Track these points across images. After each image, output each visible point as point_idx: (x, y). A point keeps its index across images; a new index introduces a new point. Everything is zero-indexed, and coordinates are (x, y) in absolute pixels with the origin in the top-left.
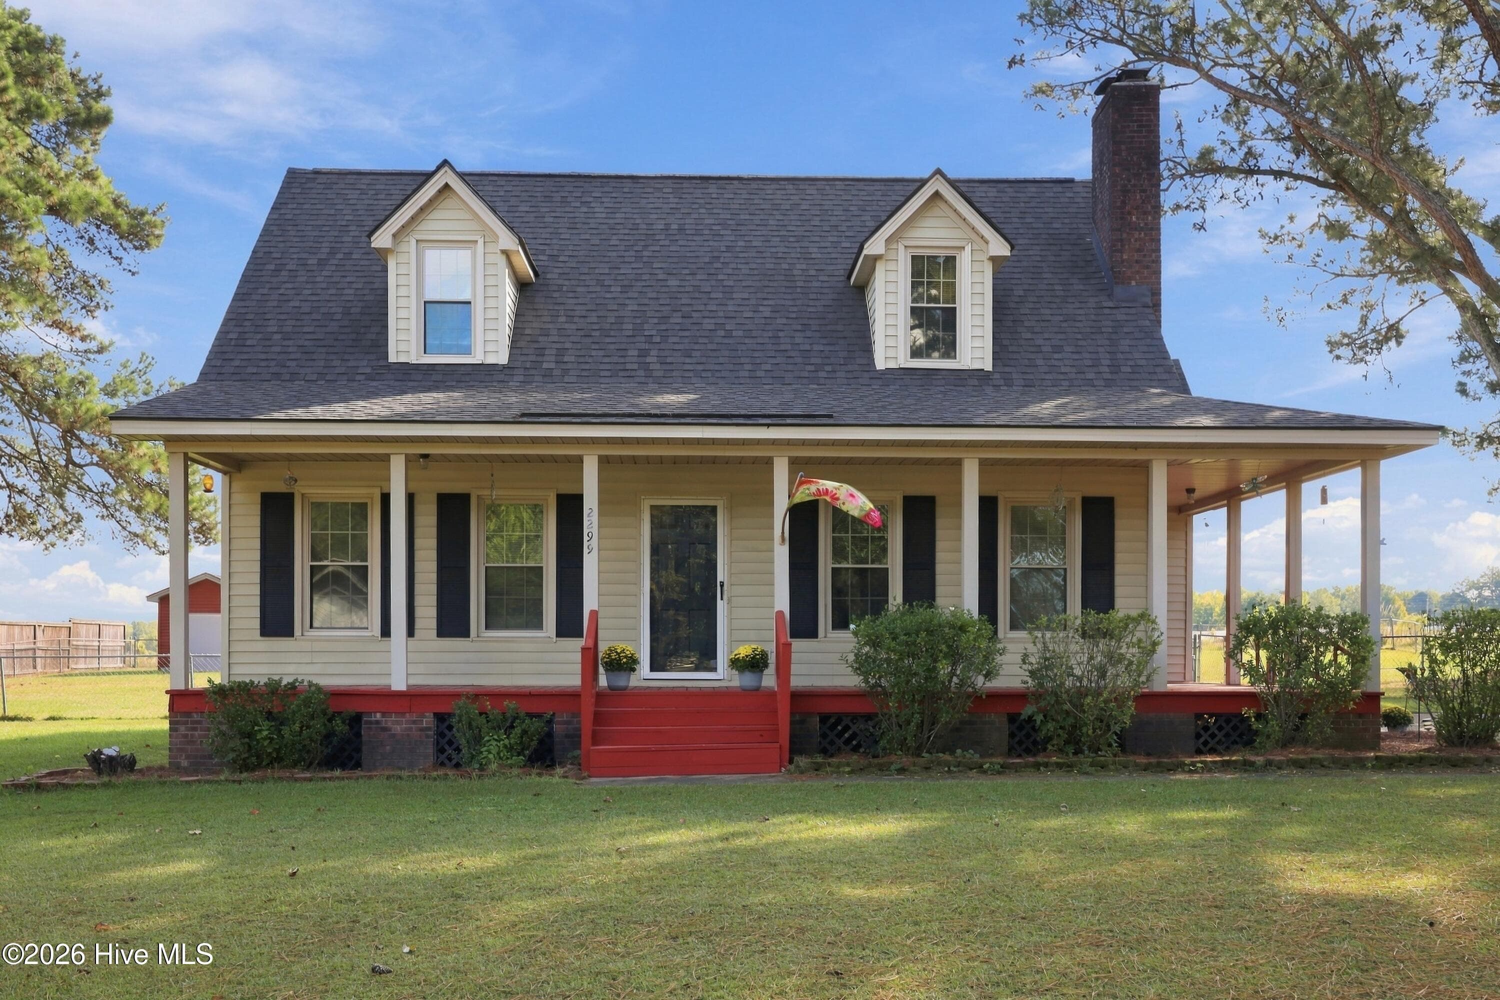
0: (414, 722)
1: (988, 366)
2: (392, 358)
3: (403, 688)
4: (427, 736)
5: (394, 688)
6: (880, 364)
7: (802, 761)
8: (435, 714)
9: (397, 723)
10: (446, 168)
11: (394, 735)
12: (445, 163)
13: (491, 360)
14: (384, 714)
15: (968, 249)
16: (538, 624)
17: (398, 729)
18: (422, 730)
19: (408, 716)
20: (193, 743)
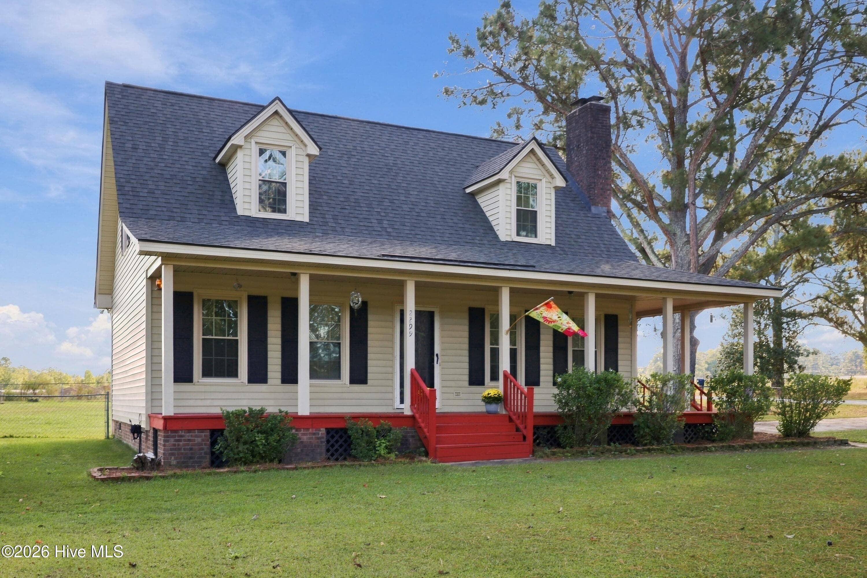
0: (314, 434)
1: (554, 244)
2: (240, 213)
3: (308, 414)
4: (322, 442)
5: (300, 414)
6: (503, 238)
8: (326, 429)
9: (303, 434)
10: (277, 101)
11: (302, 442)
12: (277, 98)
13: (299, 218)
14: (297, 430)
15: (544, 181)
16: (338, 376)
17: (305, 438)
18: (318, 438)
19: (310, 431)
20: (180, 449)
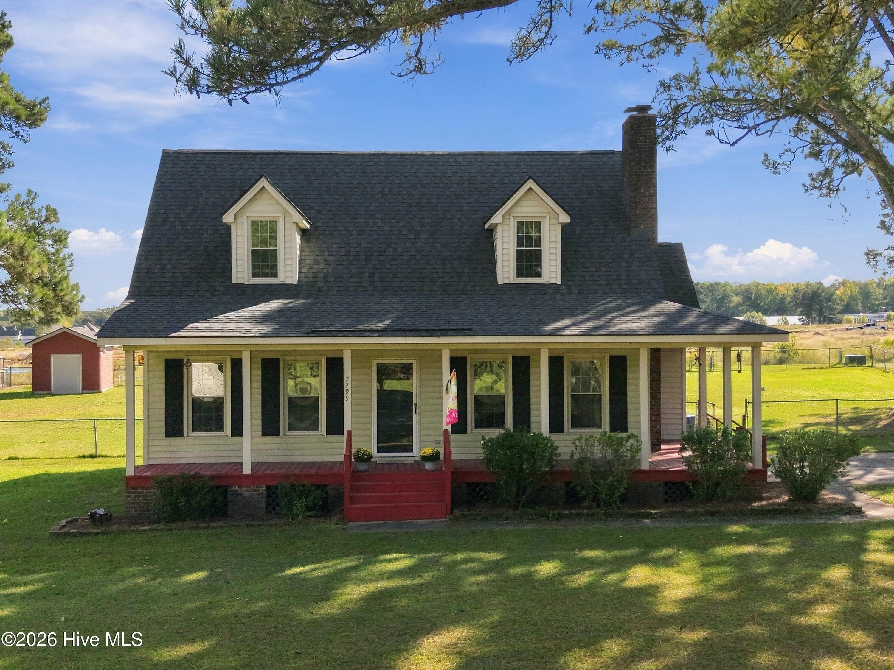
0: (255, 491)
1: (559, 282)
2: (234, 281)
3: (249, 472)
4: (262, 497)
5: (245, 472)
6: (500, 281)
7: (457, 513)
8: (266, 486)
9: (246, 491)
11: (245, 497)
13: (288, 282)
14: (239, 487)
15: (548, 218)
16: (315, 427)
17: (246, 494)
18: (259, 494)
19: (252, 488)
20: (138, 503)
